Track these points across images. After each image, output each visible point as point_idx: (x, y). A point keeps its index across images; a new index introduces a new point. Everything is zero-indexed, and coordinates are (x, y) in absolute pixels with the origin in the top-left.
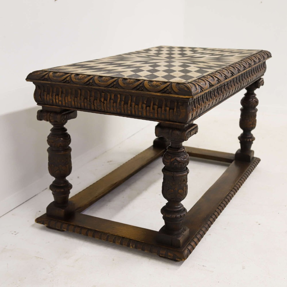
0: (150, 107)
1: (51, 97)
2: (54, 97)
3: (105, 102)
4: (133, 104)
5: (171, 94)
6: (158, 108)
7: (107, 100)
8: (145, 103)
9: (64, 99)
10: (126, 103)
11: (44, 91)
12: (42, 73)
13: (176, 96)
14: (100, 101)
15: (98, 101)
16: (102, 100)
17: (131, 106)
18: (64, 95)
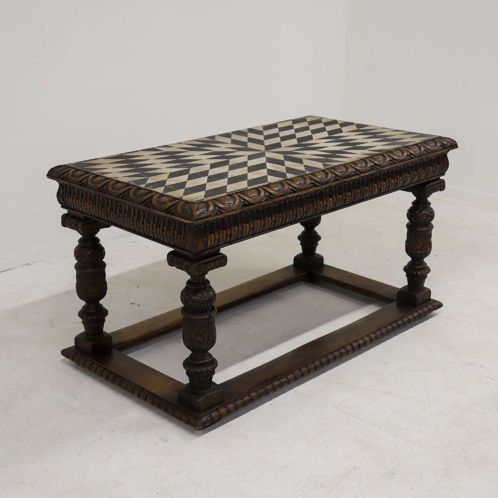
0: (160, 227)
1: (72, 200)
2: (75, 200)
3: (120, 214)
4: (145, 221)
5: (175, 216)
6: (167, 231)
7: (122, 213)
8: (156, 221)
9: (83, 204)
10: (139, 219)
11: (66, 191)
12: (64, 169)
13: (179, 219)
14: (116, 212)
15: (114, 212)
16: (118, 211)
17: (143, 223)
18: (83, 199)
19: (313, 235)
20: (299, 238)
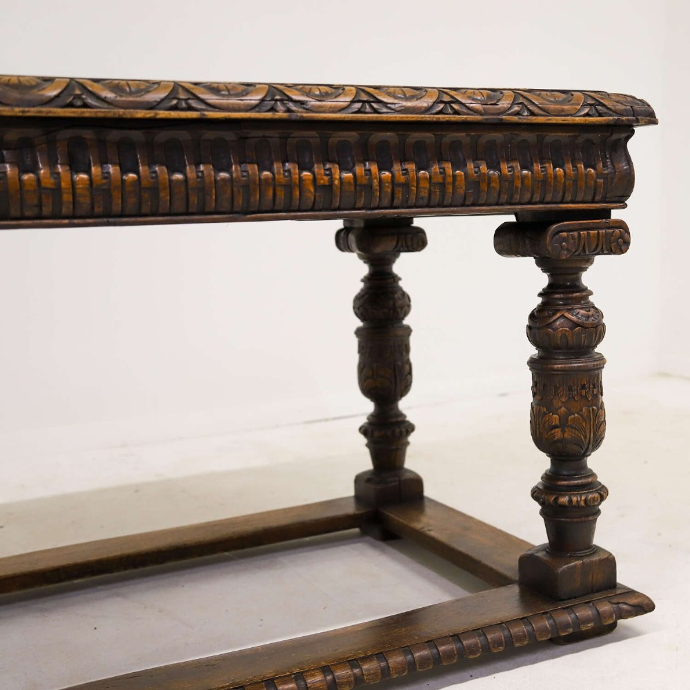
19: (395, 420)
20: (364, 431)
